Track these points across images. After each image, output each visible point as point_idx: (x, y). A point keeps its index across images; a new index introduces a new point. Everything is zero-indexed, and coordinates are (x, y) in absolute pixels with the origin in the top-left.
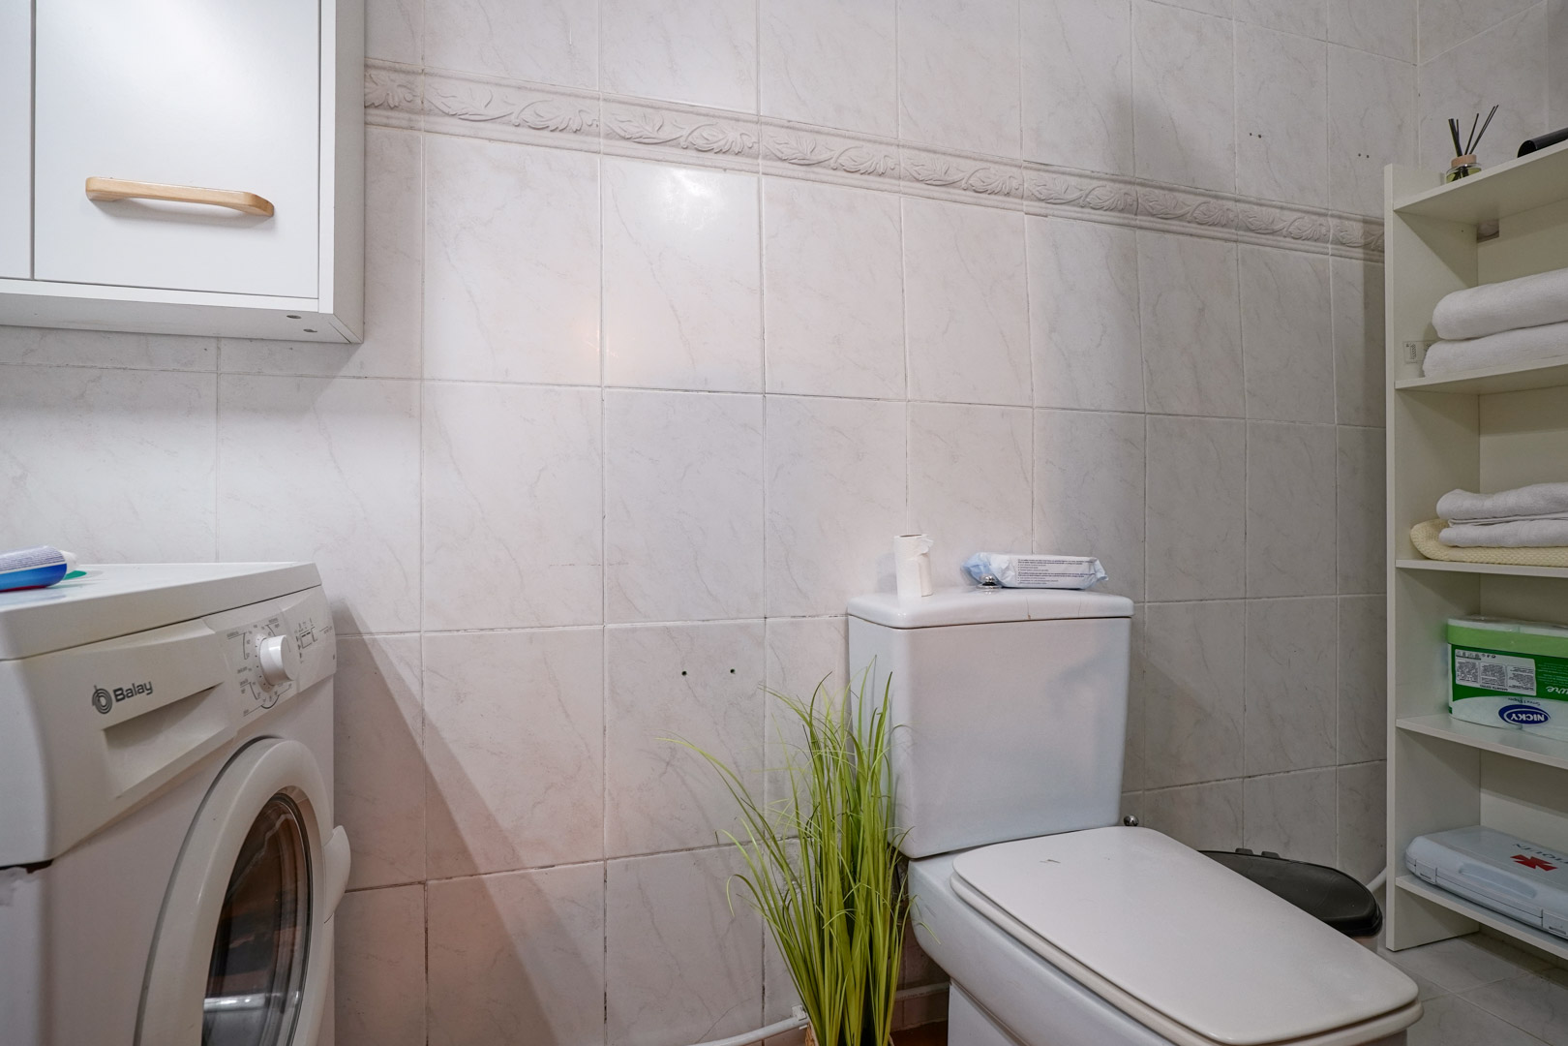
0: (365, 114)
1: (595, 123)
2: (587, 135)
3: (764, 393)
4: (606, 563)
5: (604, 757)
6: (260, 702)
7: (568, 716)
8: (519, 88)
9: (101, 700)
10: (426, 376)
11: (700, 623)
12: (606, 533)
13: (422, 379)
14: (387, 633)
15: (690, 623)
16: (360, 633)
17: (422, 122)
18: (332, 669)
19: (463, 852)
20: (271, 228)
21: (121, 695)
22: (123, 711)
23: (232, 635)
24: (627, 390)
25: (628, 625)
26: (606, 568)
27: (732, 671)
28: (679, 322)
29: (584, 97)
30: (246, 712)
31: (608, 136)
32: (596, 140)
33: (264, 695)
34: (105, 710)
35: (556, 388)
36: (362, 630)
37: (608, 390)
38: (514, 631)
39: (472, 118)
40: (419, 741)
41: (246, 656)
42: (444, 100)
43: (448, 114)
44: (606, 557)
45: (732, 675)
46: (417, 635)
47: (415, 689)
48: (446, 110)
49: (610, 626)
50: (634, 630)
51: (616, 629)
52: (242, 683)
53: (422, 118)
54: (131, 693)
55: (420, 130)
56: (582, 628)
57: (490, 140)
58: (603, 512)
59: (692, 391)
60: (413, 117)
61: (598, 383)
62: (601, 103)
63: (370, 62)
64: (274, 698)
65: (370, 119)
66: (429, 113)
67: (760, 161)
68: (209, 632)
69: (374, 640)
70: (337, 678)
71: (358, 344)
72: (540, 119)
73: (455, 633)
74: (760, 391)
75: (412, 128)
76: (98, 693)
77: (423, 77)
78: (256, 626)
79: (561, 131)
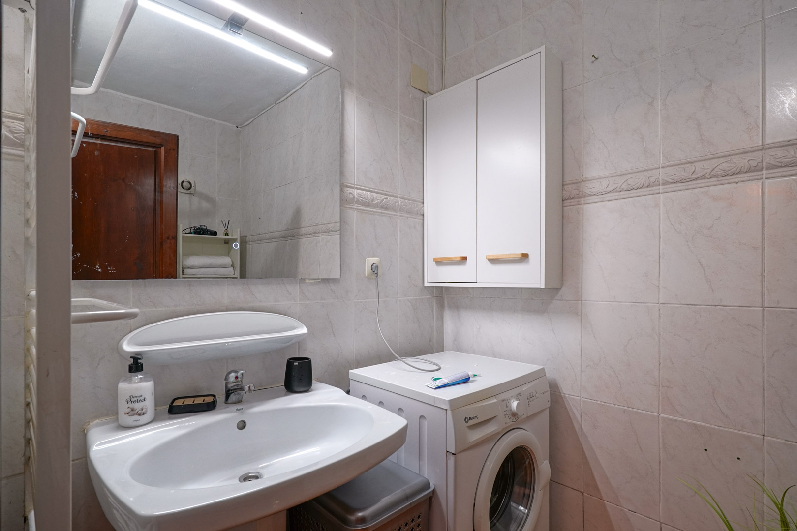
0: (563, 203)
1: (657, 180)
2: (653, 187)
3: (763, 307)
4: (661, 385)
5: (660, 475)
6: (511, 420)
7: (641, 450)
8: (621, 175)
9: (467, 420)
10: (583, 299)
11: (716, 427)
12: (661, 372)
13: (582, 301)
14: (570, 395)
15: (710, 426)
16: (560, 392)
17: (582, 200)
18: (549, 405)
19: (596, 488)
20: (528, 261)
21: (471, 419)
22: (471, 423)
23: (503, 401)
24: (673, 305)
25: (673, 418)
26: (660, 388)
27: (738, 459)
28: (704, 270)
29: (652, 169)
30: (506, 423)
31: (664, 184)
32: (658, 188)
33: (512, 418)
34: (467, 422)
35: (636, 304)
36: (561, 392)
37: (662, 305)
38: (616, 406)
39: (602, 193)
40: (580, 438)
41: (507, 407)
42: (590, 190)
43: (592, 195)
44: (660, 383)
45: (738, 460)
46: (579, 398)
47: (579, 418)
48: (591, 193)
49: (662, 415)
50: (676, 421)
51: (665, 418)
52: (505, 415)
53: (583, 199)
54: (473, 418)
55: (581, 204)
56: (648, 413)
57: (608, 201)
58: (659, 362)
59: (712, 306)
60: (579, 199)
61: (657, 302)
62: (661, 169)
63: (565, 183)
64: (517, 419)
65: (565, 205)
66: (585, 196)
67: (764, 172)
68: (496, 401)
69: (565, 396)
70: (551, 408)
71: (561, 288)
72: (630, 186)
73: (593, 401)
74: (761, 306)
75: (579, 204)
76: (466, 418)
77: (583, 183)
78: (512, 397)
79: (640, 188)
